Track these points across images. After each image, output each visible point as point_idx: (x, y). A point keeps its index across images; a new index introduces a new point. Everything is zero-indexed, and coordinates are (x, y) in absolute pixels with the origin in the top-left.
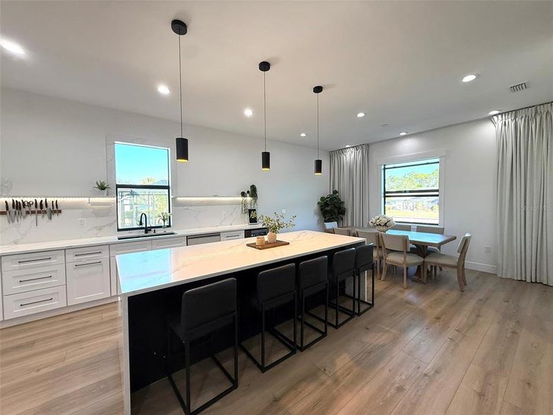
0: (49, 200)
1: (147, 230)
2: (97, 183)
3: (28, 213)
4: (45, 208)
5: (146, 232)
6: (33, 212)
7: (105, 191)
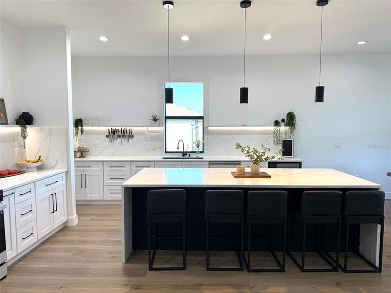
0: (128, 129)
1: (184, 154)
2: (152, 116)
3: (118, 136)
4: (126, 134)
5: (183, 156)
6: (120, 136)
7: (157, 122)
